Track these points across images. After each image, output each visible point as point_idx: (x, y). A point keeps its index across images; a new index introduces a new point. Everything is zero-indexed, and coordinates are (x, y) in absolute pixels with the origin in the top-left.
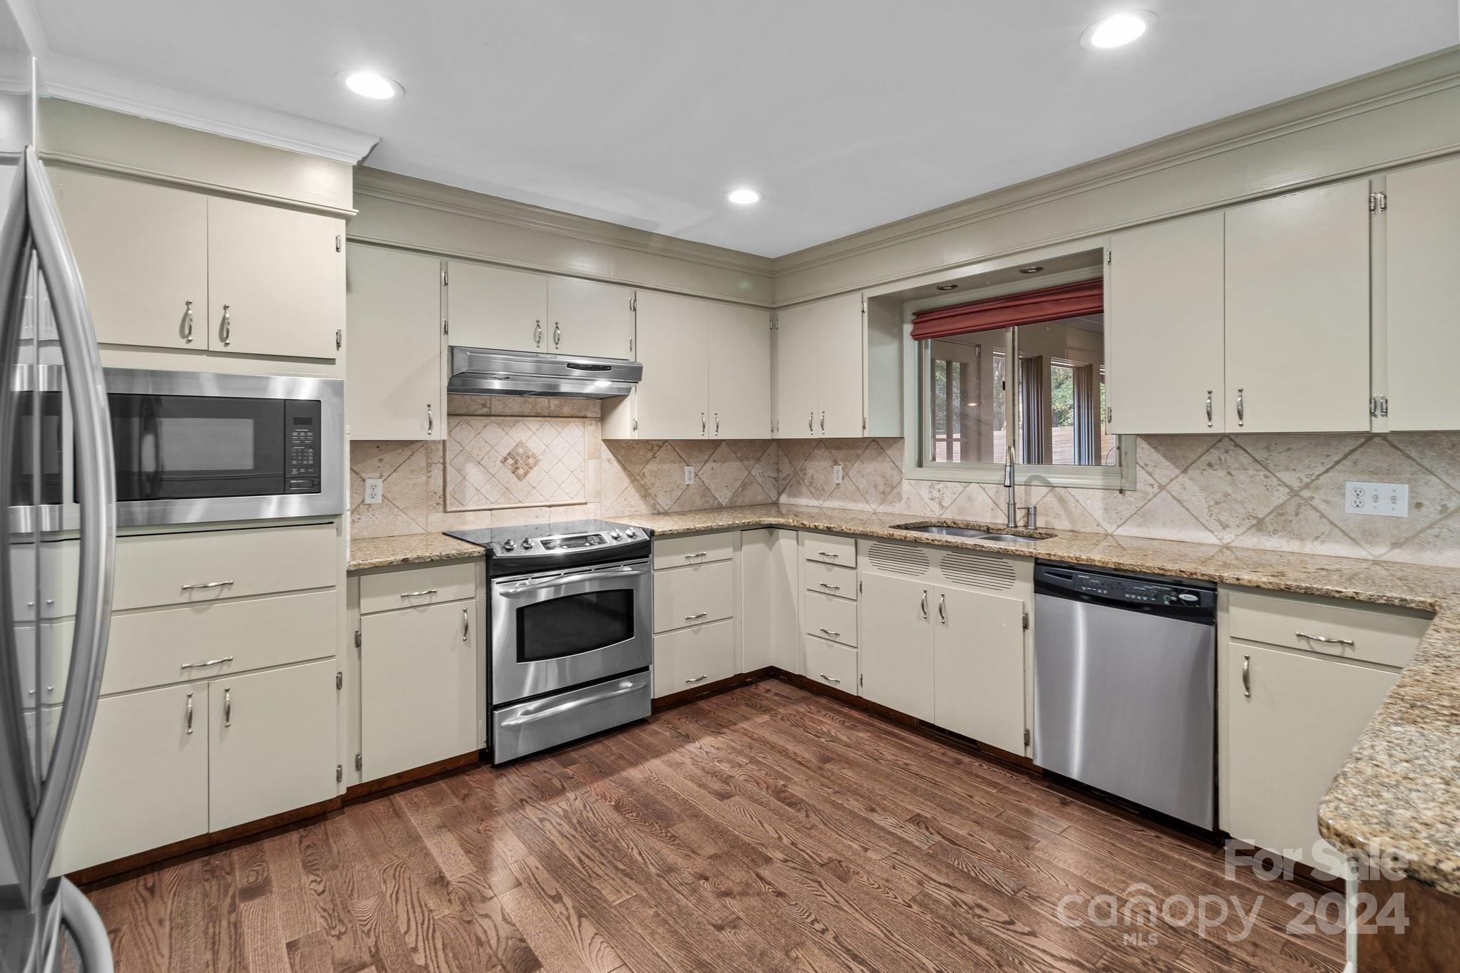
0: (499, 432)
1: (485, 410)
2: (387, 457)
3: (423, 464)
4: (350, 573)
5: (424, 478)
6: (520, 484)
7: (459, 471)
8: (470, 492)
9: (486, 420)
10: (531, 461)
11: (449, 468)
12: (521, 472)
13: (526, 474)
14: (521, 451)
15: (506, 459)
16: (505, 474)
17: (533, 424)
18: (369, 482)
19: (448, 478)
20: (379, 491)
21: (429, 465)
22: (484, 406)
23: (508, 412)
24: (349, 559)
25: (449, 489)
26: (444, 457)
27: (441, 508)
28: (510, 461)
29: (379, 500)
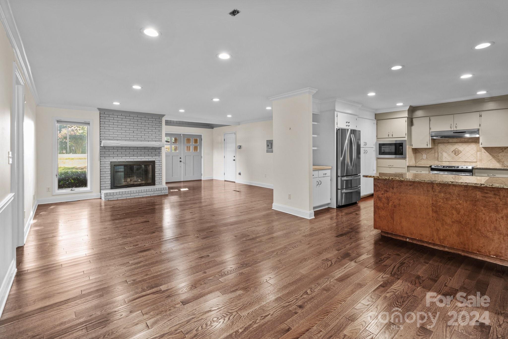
0: (451, 146)
1: (447, 142)
2: (427, 151)
3: (434, 152)
4: (408, 167)
5: (434, 155)
6: (457, 157)
7: (442, 153)
8: (444, 158)
9: (448, 144)
10: (460, 152)
11: (439, 153)
12: (457, 154)
13: (458, 155)
14: (457, 150)
15: (453, 151)
16: (453, 154)
17: (460, 144)
18: (423, 155)
19: (439, 155)
20: (425, 157)
21: (435, 152)
22: (447, 141)
23: (453, 142)
24: (407, 164)
25: (439, 157)
26: (438, 151)
27: (437, 160)
28: (454, 152)
29: (425, 158)
